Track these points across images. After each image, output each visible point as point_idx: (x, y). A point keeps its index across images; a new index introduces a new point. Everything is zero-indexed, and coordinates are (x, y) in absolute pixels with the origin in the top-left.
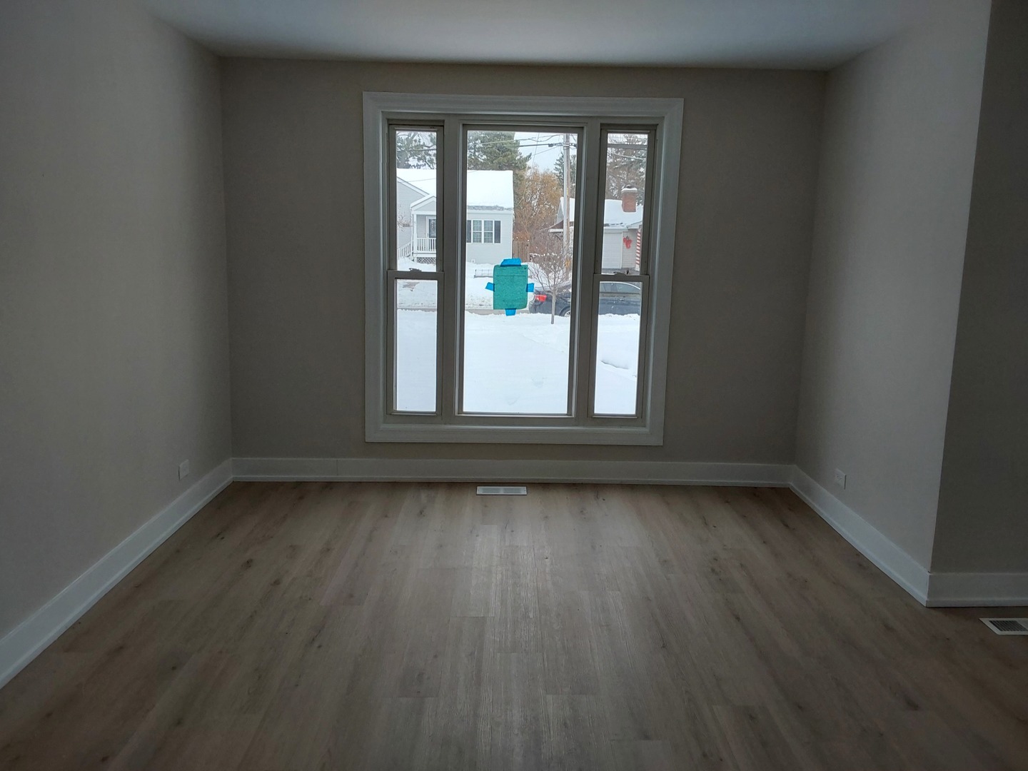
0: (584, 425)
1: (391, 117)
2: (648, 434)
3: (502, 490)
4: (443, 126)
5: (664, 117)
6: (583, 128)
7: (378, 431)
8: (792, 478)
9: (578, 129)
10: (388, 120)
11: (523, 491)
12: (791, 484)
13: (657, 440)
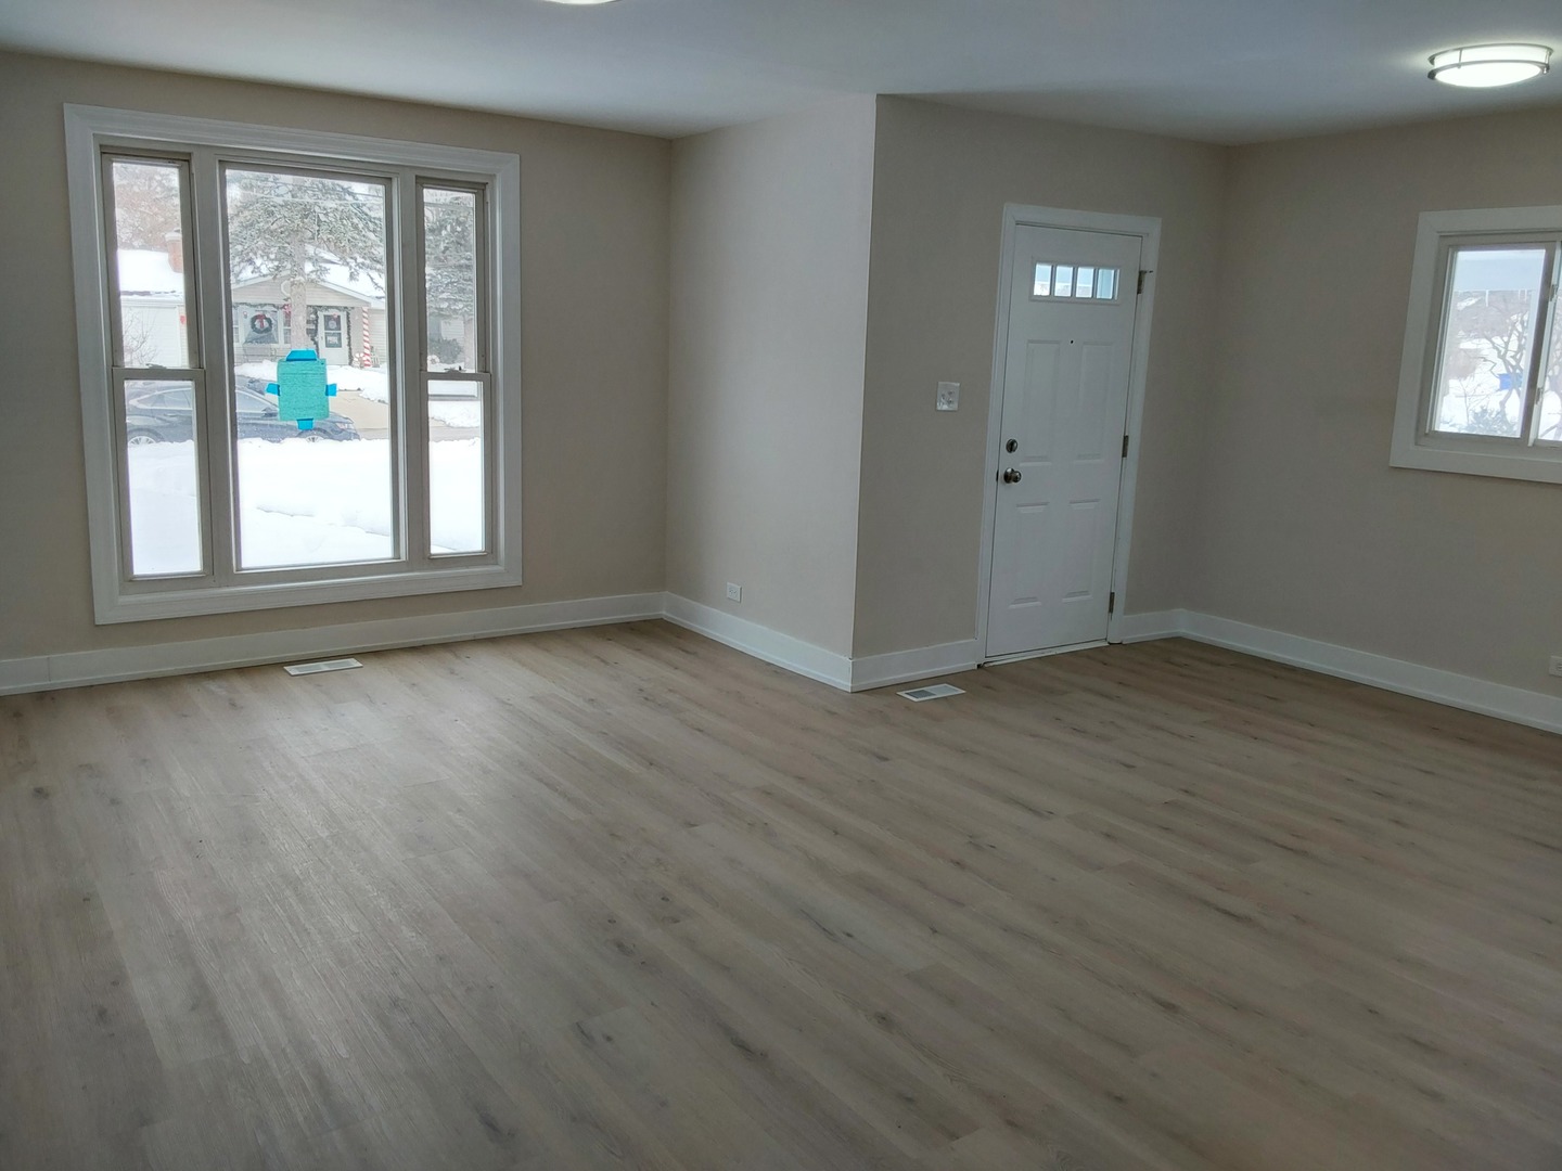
0: (419, 570)
1: (105, 142)
2: (505, 573)
3: (323, 666)
4: (188, 161)
5: (494, 175)
6: (390, 179)
7: (112, 607)
8: (664, 606)
9: (387, 181)
10: (101, 146)
11: (354, 663)
12: (664, 613)
13: (515, 580)
